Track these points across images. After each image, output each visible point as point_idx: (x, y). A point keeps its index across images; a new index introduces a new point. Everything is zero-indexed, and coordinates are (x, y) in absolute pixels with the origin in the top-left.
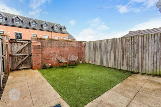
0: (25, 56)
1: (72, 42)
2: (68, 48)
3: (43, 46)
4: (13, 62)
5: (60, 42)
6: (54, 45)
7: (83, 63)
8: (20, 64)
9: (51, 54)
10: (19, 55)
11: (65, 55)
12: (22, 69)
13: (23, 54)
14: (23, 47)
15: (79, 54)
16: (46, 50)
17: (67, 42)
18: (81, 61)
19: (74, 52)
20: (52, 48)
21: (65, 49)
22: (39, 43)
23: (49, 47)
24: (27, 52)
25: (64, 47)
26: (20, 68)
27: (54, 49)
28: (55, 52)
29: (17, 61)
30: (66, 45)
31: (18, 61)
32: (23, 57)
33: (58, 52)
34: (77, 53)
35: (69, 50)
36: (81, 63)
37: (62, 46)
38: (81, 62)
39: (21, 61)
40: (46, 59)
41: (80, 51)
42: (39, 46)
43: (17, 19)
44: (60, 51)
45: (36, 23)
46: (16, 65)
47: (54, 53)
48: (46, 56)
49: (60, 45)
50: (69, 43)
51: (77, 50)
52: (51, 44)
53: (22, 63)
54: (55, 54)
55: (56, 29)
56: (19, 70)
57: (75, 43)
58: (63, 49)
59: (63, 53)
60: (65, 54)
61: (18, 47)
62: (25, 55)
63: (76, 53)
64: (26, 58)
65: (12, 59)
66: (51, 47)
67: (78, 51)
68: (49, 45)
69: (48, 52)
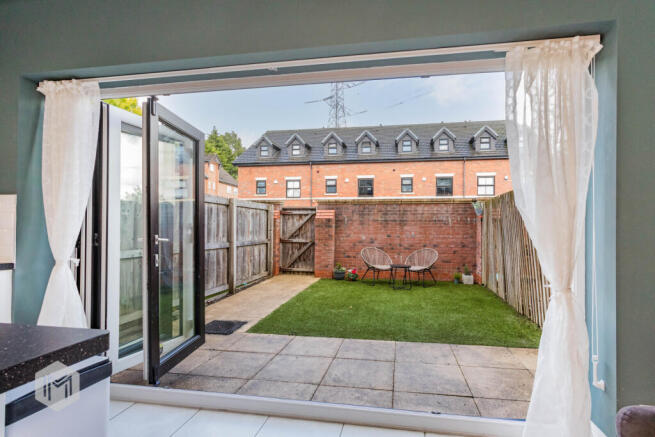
0: (305, 244)
1: (432, 206)
2: (415, 225)
3: (341, 221)
4: (285, 254)
5: (389, 208)
6: (371, 218)
7: (475, 283)
8: (295, 261)
9: (360, 242)
10: (294, 240)
11: (406, 248)
12: (298, 272)
13: (301, 240)
14: (302, 222)
15: (463, 246)
16: (348, 232)
17: (413, 206)
18: (468, 273)
19: (439, 241)
20: (365, 226)
21: (406, 228)
22: (330, 214)
23: (356, 224)
24: (309, 234)
25: (402, 223)
26: (295, 269)
27: (371, 228)
28: (373, 236)
29: (290, 252)
30: (410, 217)
31: (293, 253)
32: (301, 244)
33: (381, 237)
34: (453, 243)
35: (420, 233)
36: (465, 282)
37: (395, 221)
38: (467, 279)
39: (297, 254)
40: (349, 257)
41: (472, 237)
42: (329, 220)
43: (366, 140)
44: (389, 236)
45: (412, 138)
46: (289, 261)
47: (368, 240)
48: (347, 249)
49: (390, 217)
50: (420, 209)
51: (458, 234)
52: (362, 214)
53: (299, 257)
54: (372, 242)
55: (487, 146)
56: (294, 272)
57: (445, 209)
58: (398, 228)
59: (397, 241)
60: (406, 245)
61: (293, 224)
62: (304, 241)
63: (450, 244)
64: (305, 248)
65: (284, 247)
66: (362, 223)
67: (460, 236)
68: (356, 217)
69: (353, 237)
